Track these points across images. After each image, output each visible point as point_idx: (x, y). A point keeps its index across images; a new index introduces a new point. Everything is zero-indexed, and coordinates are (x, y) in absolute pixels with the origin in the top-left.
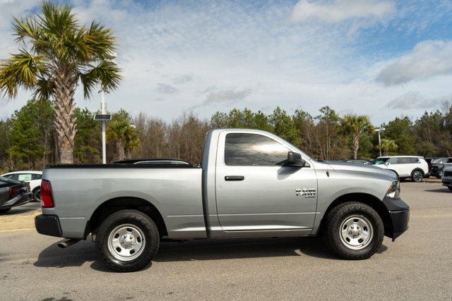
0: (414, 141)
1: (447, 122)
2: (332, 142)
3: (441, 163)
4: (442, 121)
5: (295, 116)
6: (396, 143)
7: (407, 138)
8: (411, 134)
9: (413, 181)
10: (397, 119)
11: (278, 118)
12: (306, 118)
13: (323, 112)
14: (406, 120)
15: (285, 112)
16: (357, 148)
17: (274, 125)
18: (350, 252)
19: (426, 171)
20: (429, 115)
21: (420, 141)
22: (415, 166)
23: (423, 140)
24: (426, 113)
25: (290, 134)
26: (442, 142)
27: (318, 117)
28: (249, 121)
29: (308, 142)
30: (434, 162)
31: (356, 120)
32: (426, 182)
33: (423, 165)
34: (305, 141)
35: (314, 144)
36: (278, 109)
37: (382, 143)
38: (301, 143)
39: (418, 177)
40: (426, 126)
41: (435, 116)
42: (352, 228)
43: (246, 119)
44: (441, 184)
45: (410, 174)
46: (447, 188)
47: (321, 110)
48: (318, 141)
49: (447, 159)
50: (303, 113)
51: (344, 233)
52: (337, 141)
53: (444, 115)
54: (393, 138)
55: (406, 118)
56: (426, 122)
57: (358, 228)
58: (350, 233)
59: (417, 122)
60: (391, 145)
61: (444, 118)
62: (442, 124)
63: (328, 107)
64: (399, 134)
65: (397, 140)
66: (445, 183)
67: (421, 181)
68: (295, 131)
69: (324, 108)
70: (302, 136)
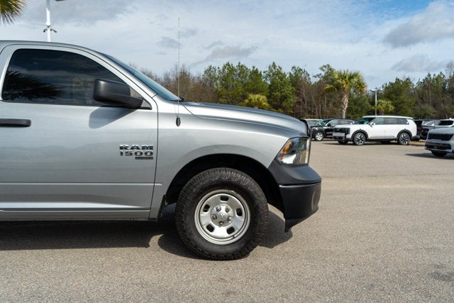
0: (413, 103)
1: (449, 85)
2: (328, 102)
3: (433, 125)
4: (445, 84)
5: (292, 73)
6: (392, 104)
7: (406, 100)
8: (411, 95)
9: (399, 143)
10: (398, 80)
11: (274, 74)
12: (303, 75)
13: (324, 70)
14: (408, 82)
15: (281, 68)
16: (346, 107)
17: (269, 82)
18: (210, 248)
19: (414, 133)
20: (432, 76)
21: (420, 103)
22: (402, 127)
23: (423, 102)
24: (429, 75)
25: (284, 92)
26: (442, 105)
27: (318, 75)
28: (243, 77)
29: (304, 100)
30: (425, 124)
31: (347, 77)
32: (413, 145)
33: (412, 127)
34: (301, 100)
35: (310, 103)
36: (274, 65)
37: (378, 103)
38: (296, 101)
39: (404, 140)
40: (428, 89)
41: (438, 78)
42: (218, 210)
43: (239, 75)
44: (424, 148)
45: (396, 136)
46: (430, 152)
47: (321, 69)
48: (313, 100)
49: (439, 121)
50: (301, 70)
51: (205, 218)
52: (333, 100)
53: (447, 77)
54: (391, 99)
55: (408, 79)
56: (428, 84)
57: (227, 210)
58: (214, 218)
59: (419, 83)
60: (387, 106)
61: (446, 81)
62: (444, 88)
63: (328, 65)
64: (398, 95)
65: (396, 101)
66: (429, 147)
67: (408, 144)
68: (290, 88)
69: (325, 66)
70: (298, 94)
